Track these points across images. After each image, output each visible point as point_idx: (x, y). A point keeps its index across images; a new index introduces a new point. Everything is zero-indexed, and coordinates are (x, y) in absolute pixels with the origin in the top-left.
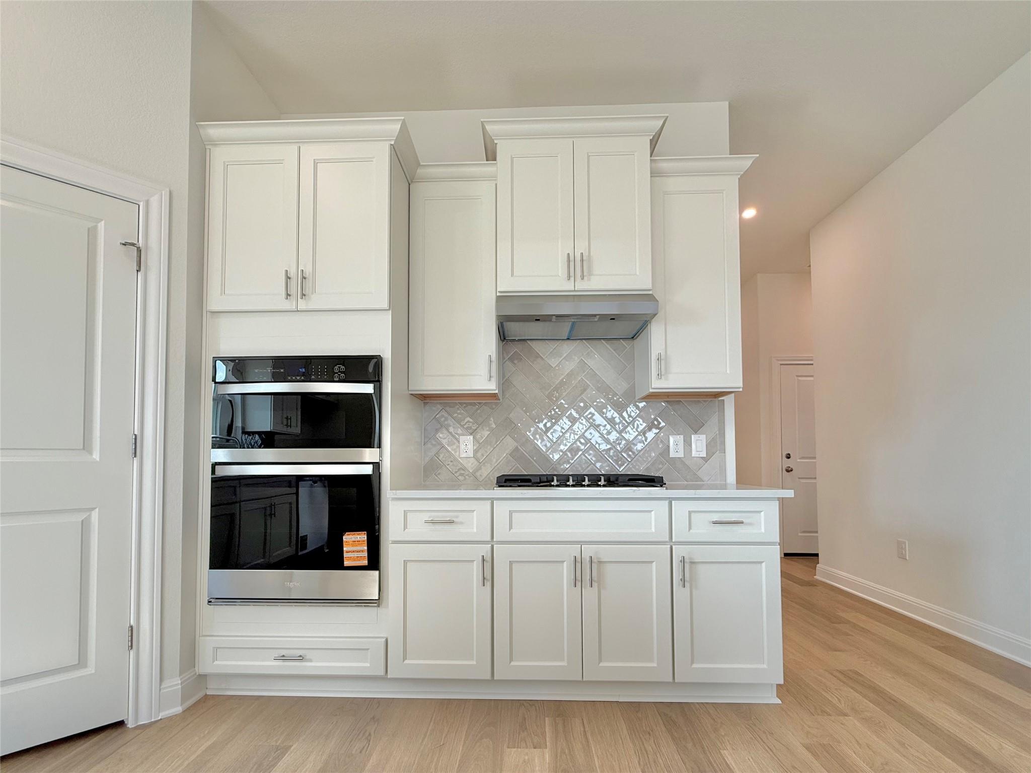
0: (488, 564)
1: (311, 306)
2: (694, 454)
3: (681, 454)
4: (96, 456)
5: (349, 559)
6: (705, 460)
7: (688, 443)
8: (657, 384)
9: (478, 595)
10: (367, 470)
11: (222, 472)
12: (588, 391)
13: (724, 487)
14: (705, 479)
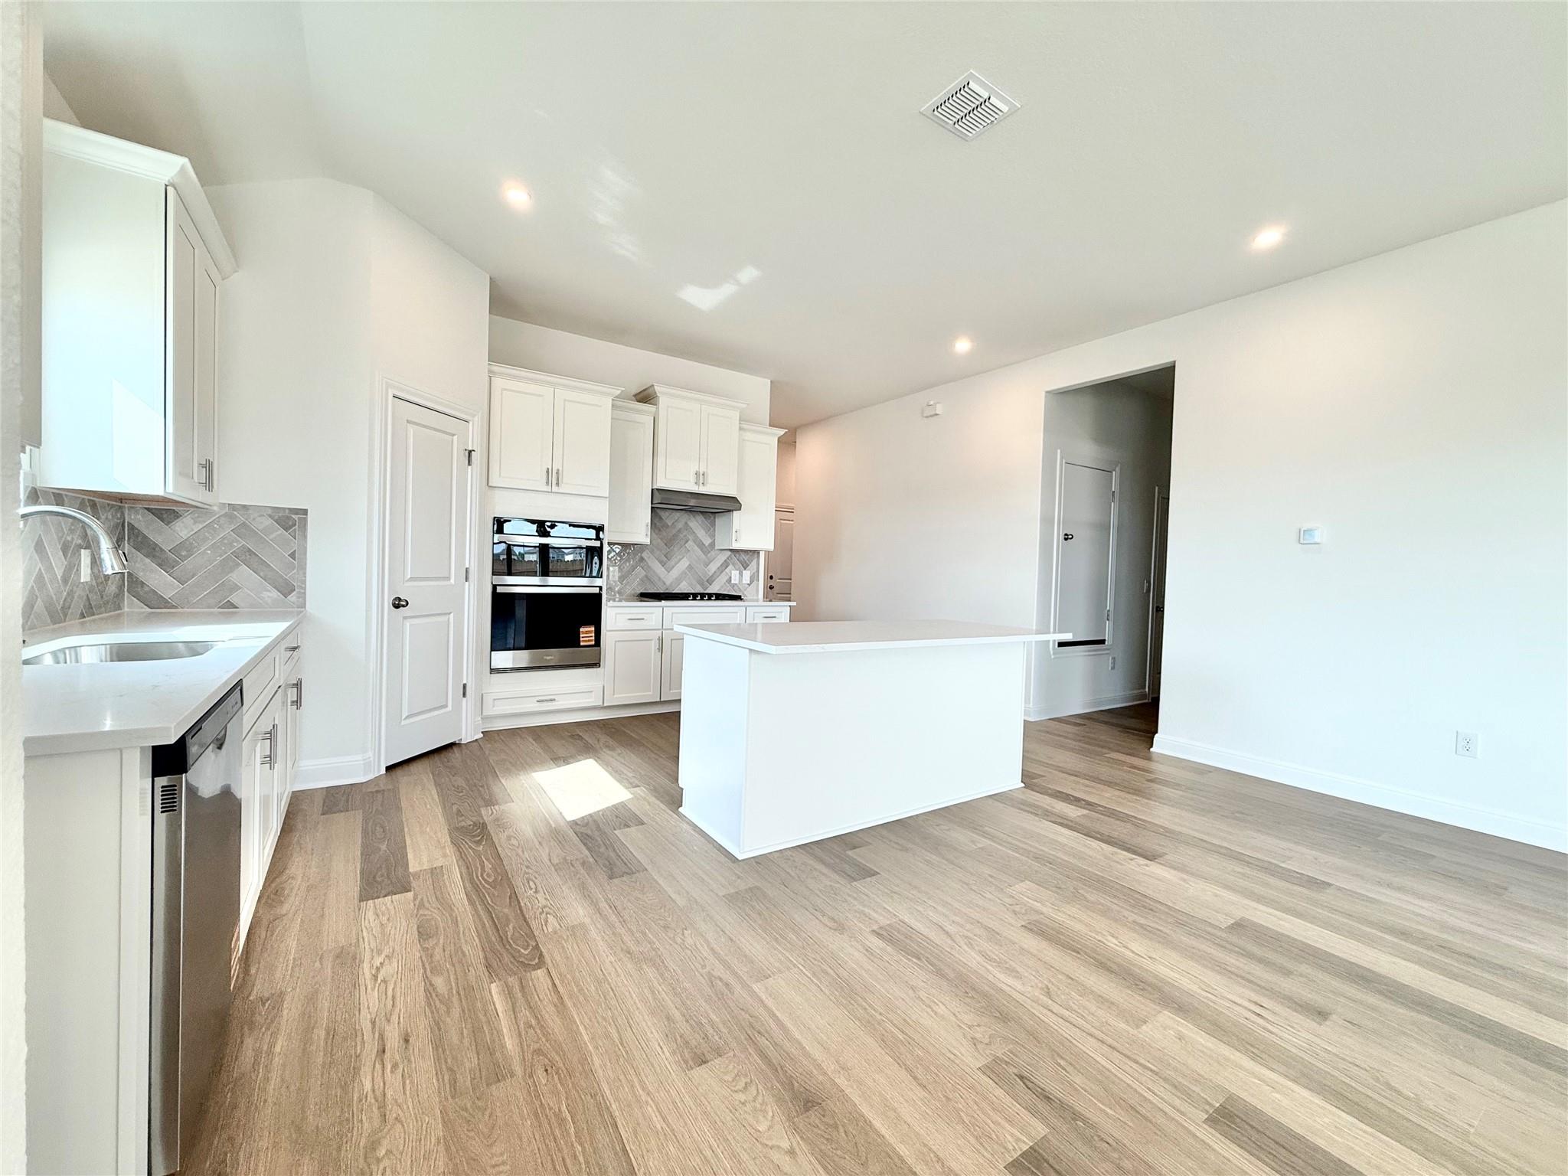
0: (661, 640)
1: (561, 491)
2: (744, 582)
3: (737, 582)
4: (452, 581)
5: (584, 641)
6: (749, 585)
7: (741, 574)
8: (735, 546)
9: (654, 655)
10: (597, 590)
11: (500, 590)
12: (689, 542)
13: (757, 601)
14: (748, 595)
